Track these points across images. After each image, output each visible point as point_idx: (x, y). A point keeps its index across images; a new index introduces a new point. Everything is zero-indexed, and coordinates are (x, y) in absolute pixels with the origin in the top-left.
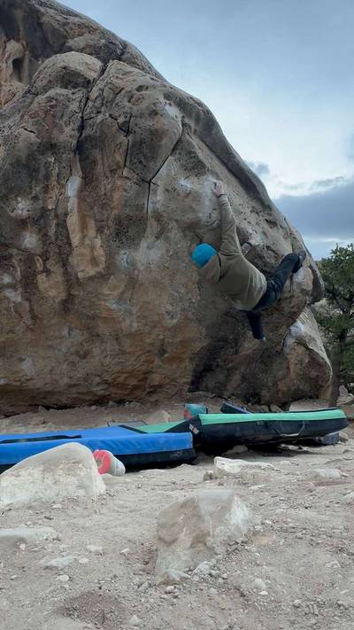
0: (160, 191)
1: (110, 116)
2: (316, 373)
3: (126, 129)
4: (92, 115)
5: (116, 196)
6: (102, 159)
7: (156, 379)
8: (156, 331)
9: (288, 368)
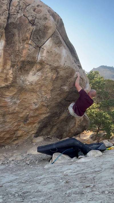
0: (45, 52)
1: (24, 15)
2: (85, 124)
3: (32, 23)
4: (15, 13)
5: (24, 52)
6: (19, 34)
7: (19, 133)
8: (26, 111)
9: (75, 123)
